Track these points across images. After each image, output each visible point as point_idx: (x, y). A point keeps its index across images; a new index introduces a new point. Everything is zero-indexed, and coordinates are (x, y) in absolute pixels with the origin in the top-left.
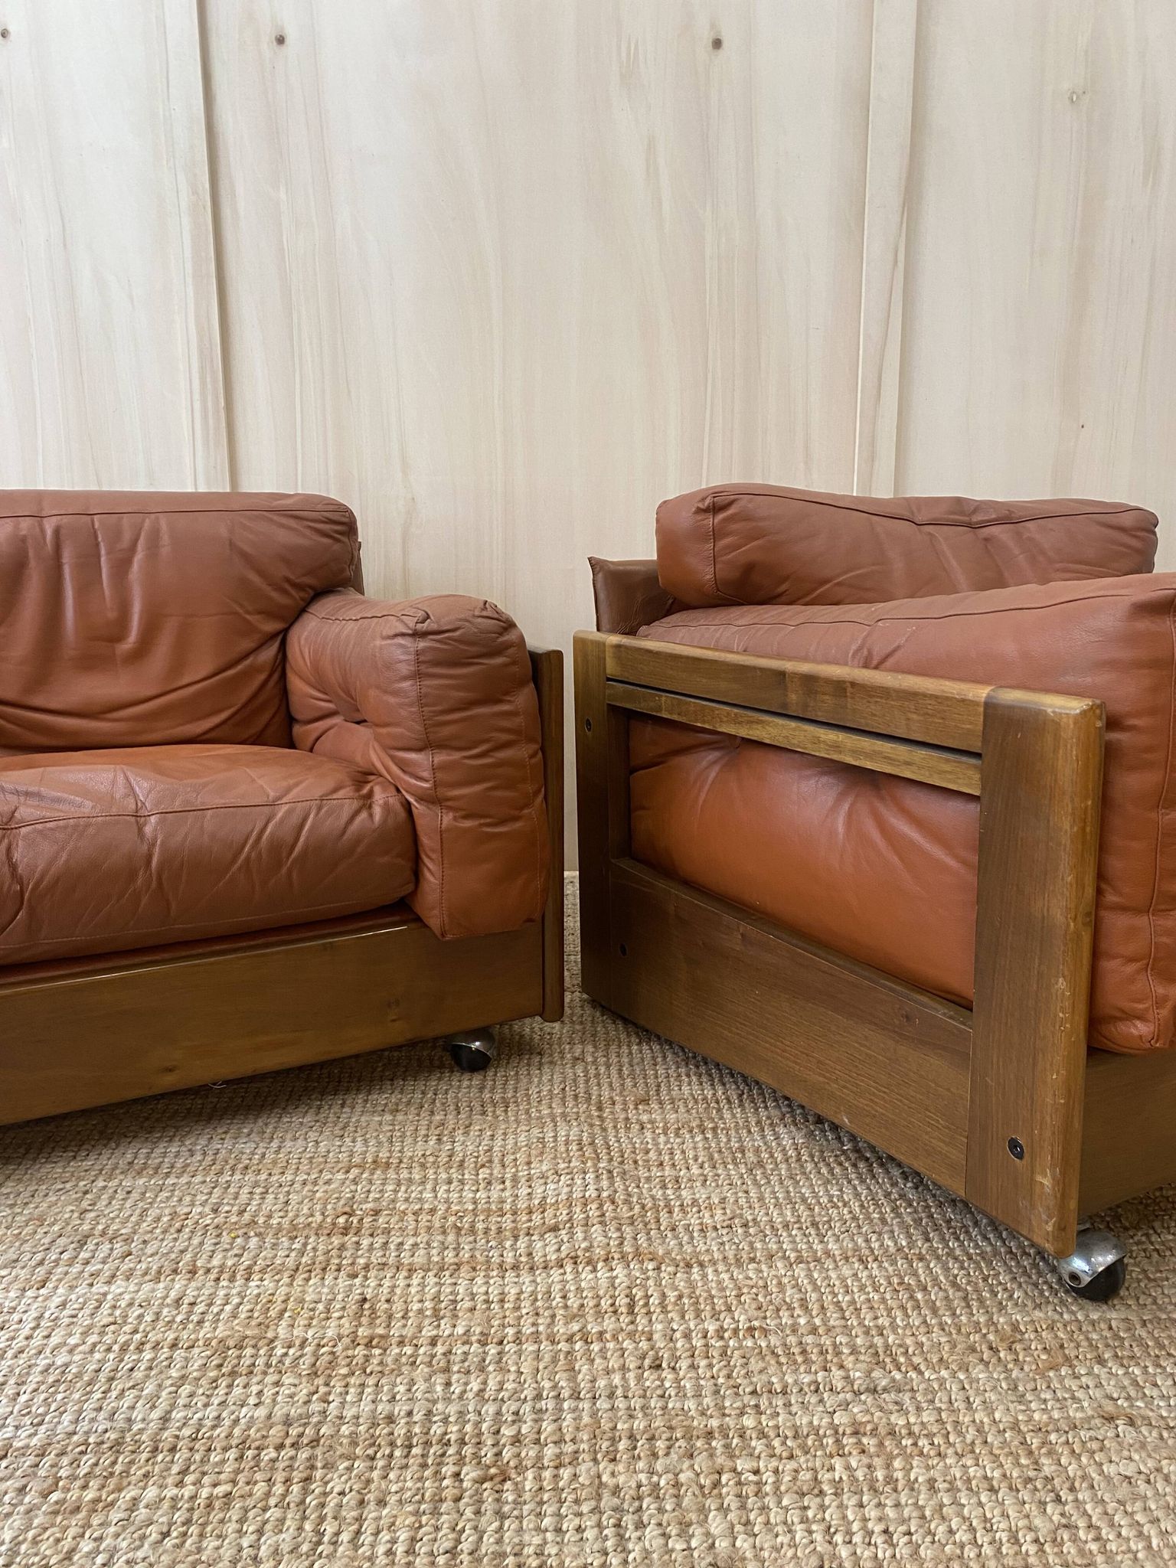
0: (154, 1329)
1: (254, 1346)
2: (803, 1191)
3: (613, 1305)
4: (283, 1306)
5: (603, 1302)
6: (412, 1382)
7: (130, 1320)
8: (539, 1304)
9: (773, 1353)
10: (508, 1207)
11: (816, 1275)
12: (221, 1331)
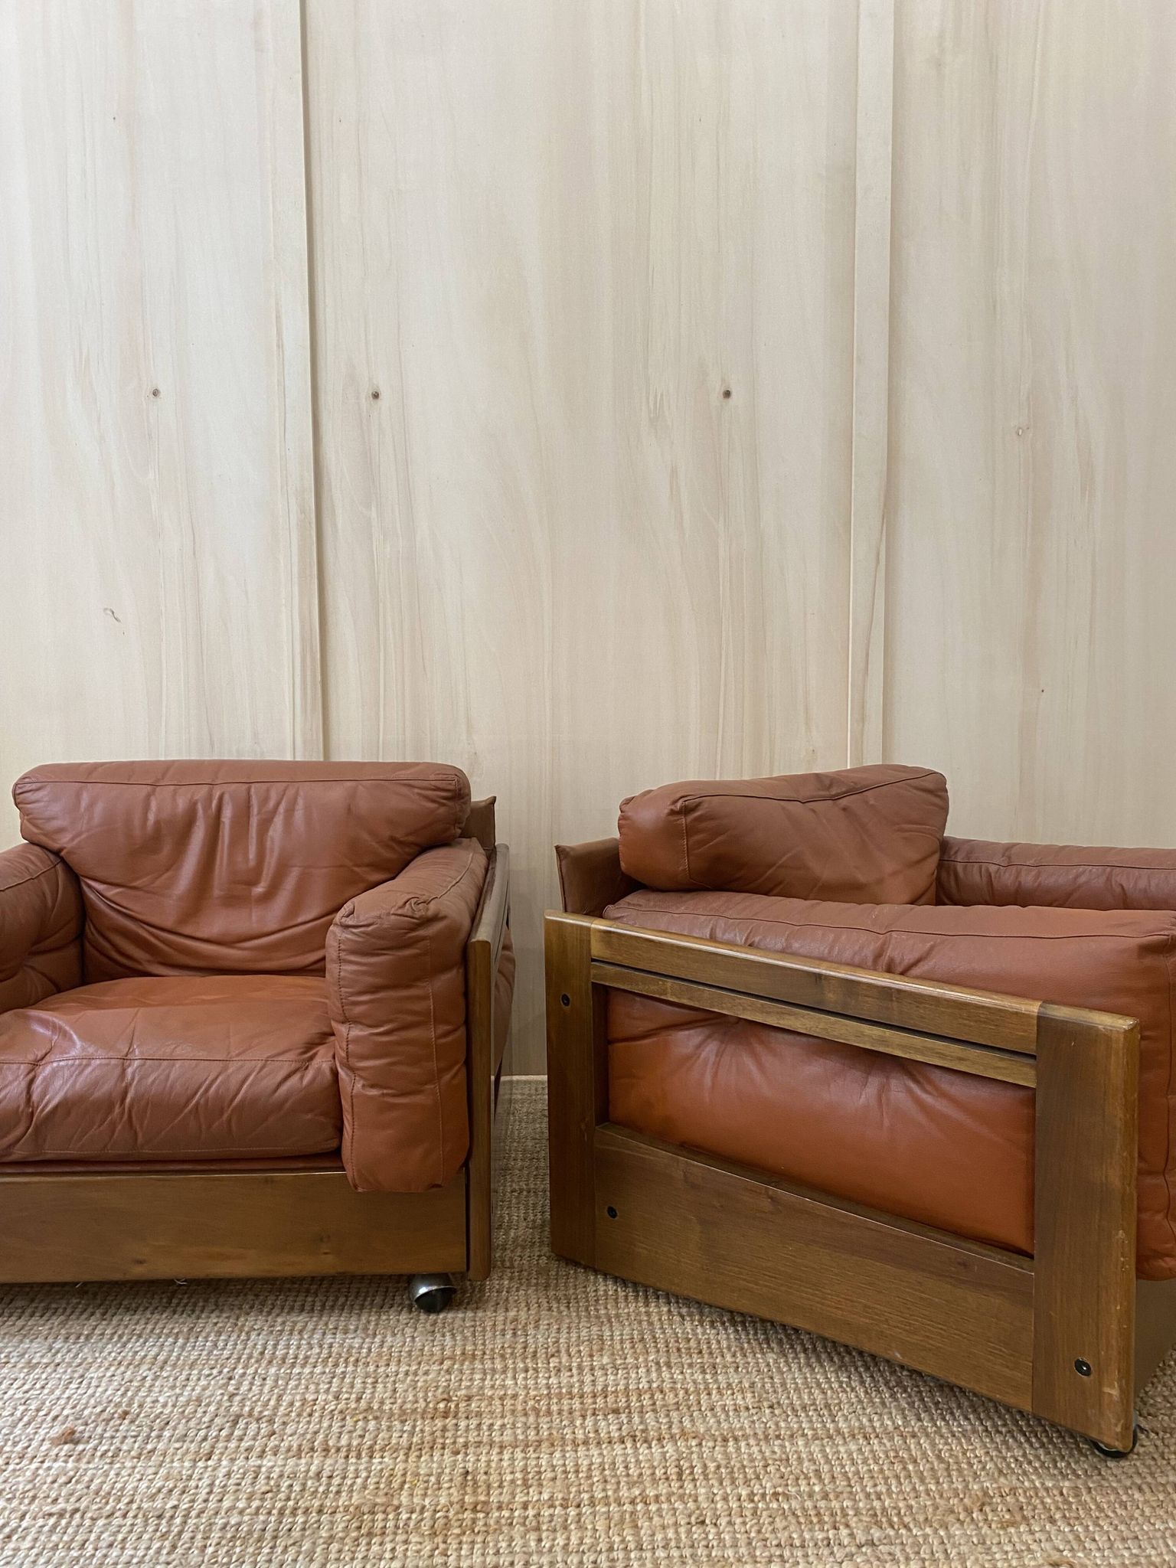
0: (302, 1497)
1: (384, 1512)
2: (818, 1377)
3: (665, 1473)
4: (403, 1479)
5: (657, 1472)
6: (512, 1539)
7: (283, 1489)
8: (607, 1472)
9: (794, 1514)
10: (576, 1391)
11: (828, 1450)
12: (356, 1499)
